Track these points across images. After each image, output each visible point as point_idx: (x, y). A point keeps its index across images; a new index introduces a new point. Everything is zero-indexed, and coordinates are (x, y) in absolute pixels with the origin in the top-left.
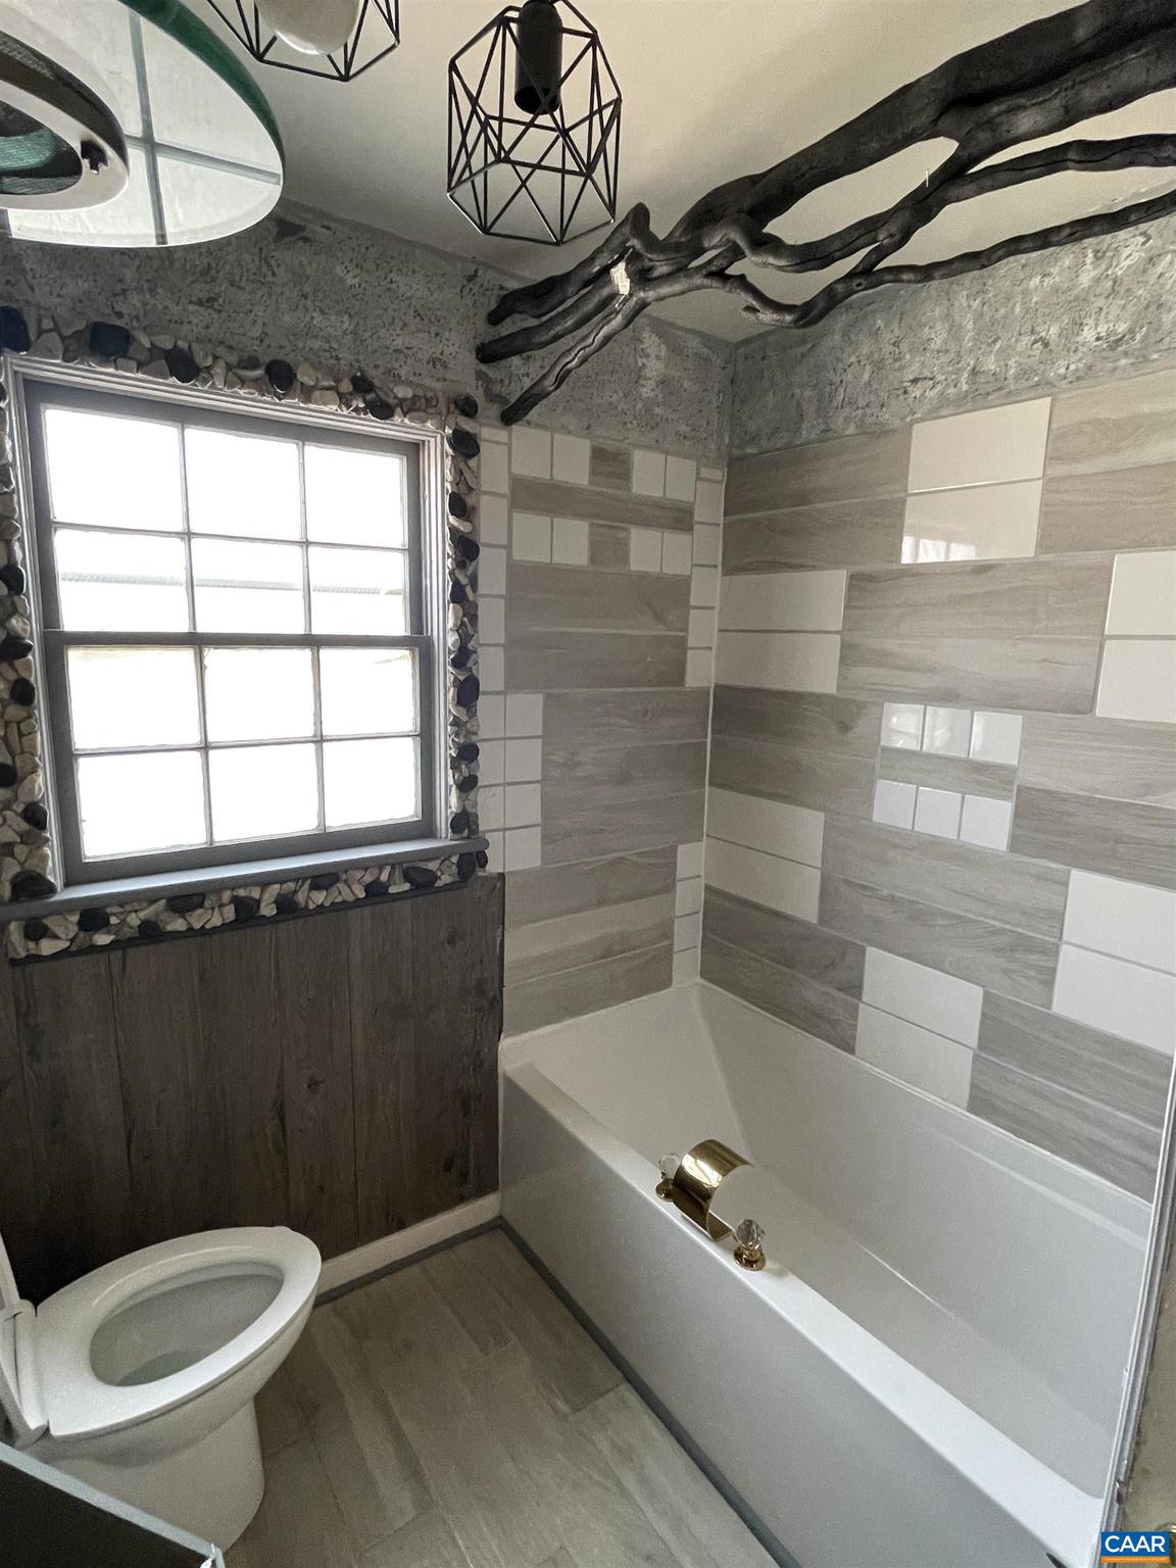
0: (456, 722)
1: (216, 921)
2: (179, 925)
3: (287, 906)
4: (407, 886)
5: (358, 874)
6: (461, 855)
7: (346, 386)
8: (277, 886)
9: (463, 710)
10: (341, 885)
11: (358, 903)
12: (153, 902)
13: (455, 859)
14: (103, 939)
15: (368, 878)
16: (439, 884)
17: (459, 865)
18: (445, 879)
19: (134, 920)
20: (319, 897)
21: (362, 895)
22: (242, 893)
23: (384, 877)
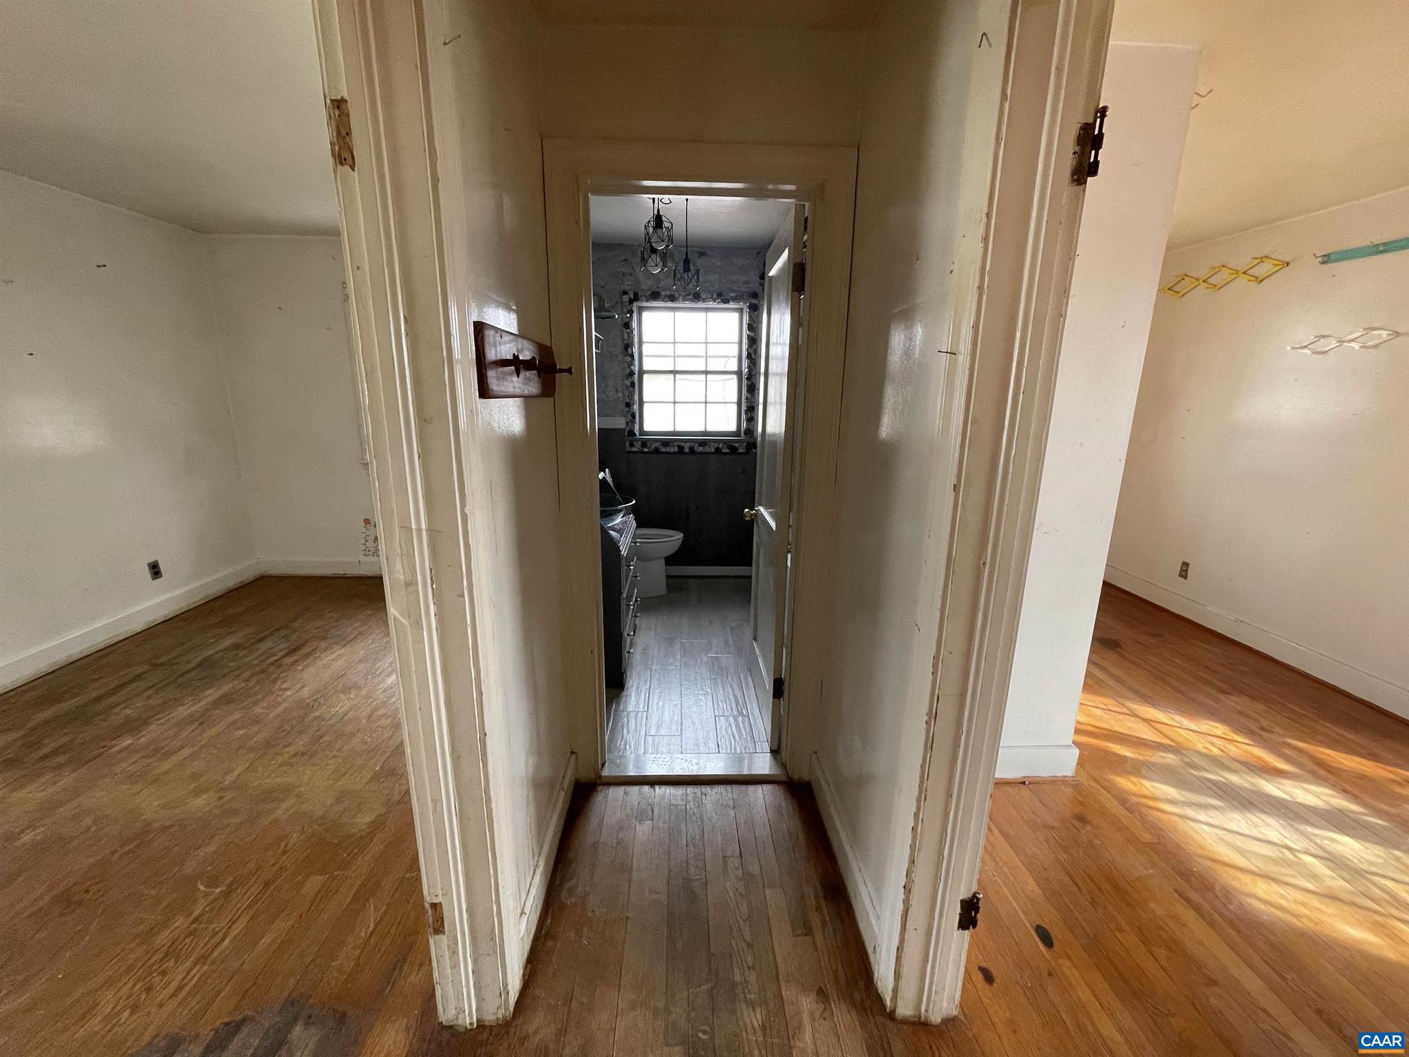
0: (747, 398)
1: (672, 450)
2: (663, 450)
3: (692, 450)
4: (728, 451)
5: (713, 444)
6: (747, 443)
7: (715, 296)
8: (689, 443)
9: (749, 395)
10: (707, 446)
11: (712, 453)
12: (658, 442)
13: (745, 444)
14: (646, 450)
15: (716, 446)
16: (739, 451)
17: (746, 447)
18: (741, 450)
19: (653, 446)
20: (701, 449)
21: (713, 450)
22: (680, 444)
23: (721, 446)
